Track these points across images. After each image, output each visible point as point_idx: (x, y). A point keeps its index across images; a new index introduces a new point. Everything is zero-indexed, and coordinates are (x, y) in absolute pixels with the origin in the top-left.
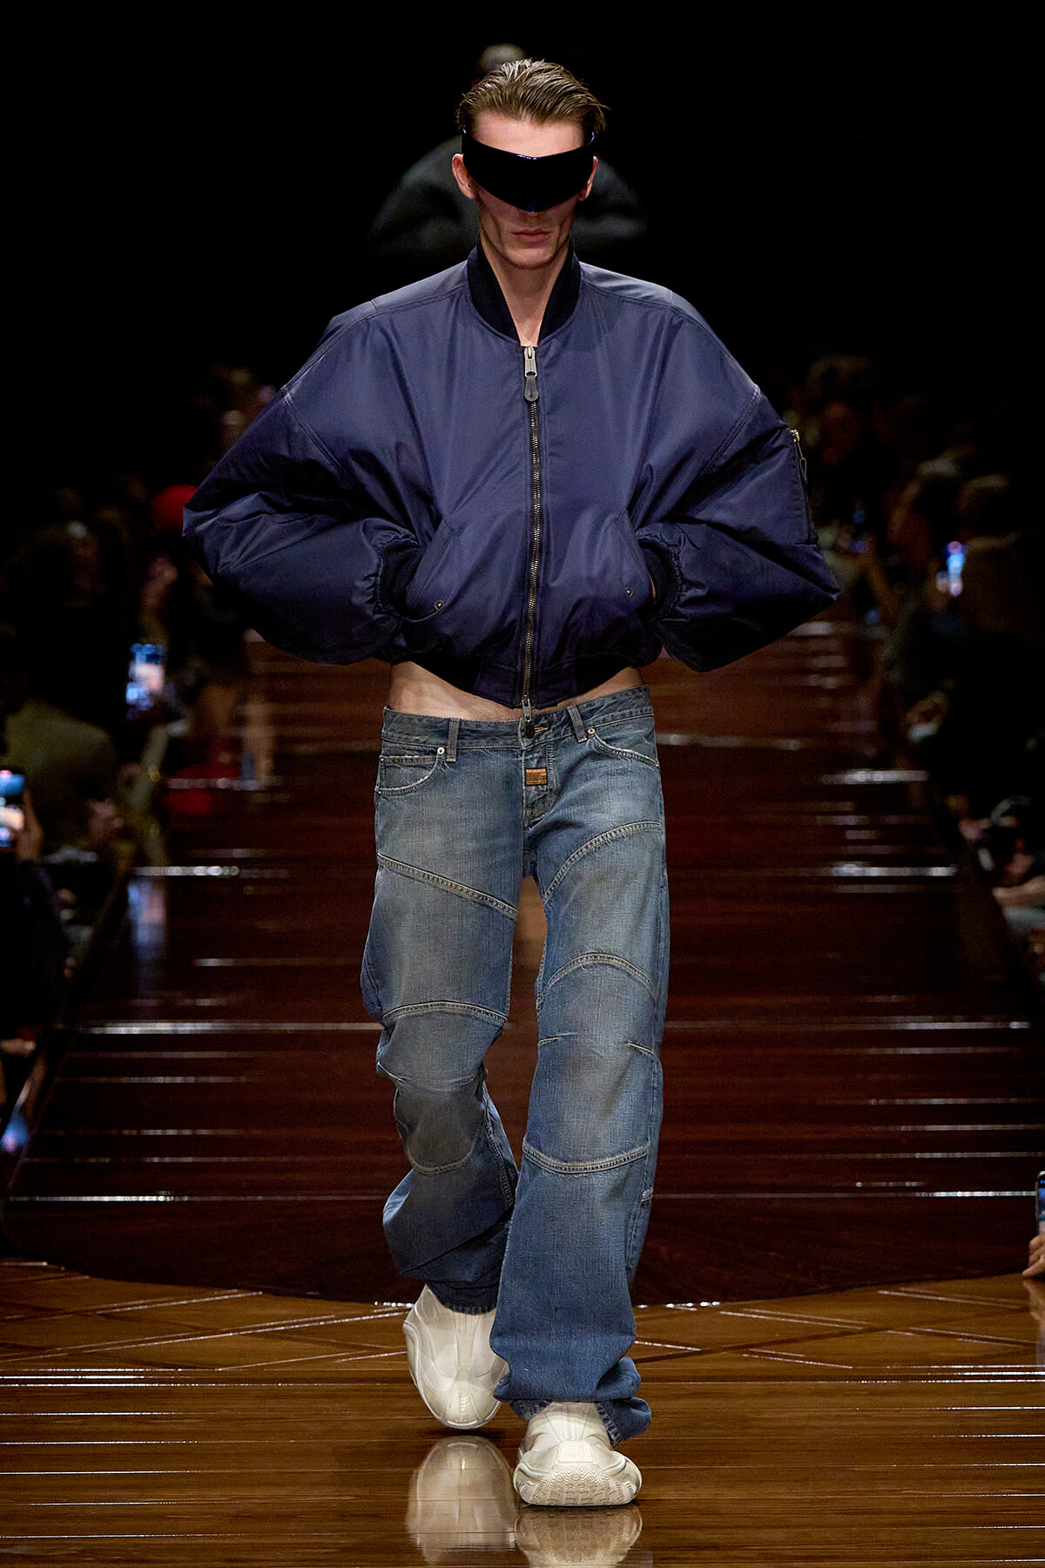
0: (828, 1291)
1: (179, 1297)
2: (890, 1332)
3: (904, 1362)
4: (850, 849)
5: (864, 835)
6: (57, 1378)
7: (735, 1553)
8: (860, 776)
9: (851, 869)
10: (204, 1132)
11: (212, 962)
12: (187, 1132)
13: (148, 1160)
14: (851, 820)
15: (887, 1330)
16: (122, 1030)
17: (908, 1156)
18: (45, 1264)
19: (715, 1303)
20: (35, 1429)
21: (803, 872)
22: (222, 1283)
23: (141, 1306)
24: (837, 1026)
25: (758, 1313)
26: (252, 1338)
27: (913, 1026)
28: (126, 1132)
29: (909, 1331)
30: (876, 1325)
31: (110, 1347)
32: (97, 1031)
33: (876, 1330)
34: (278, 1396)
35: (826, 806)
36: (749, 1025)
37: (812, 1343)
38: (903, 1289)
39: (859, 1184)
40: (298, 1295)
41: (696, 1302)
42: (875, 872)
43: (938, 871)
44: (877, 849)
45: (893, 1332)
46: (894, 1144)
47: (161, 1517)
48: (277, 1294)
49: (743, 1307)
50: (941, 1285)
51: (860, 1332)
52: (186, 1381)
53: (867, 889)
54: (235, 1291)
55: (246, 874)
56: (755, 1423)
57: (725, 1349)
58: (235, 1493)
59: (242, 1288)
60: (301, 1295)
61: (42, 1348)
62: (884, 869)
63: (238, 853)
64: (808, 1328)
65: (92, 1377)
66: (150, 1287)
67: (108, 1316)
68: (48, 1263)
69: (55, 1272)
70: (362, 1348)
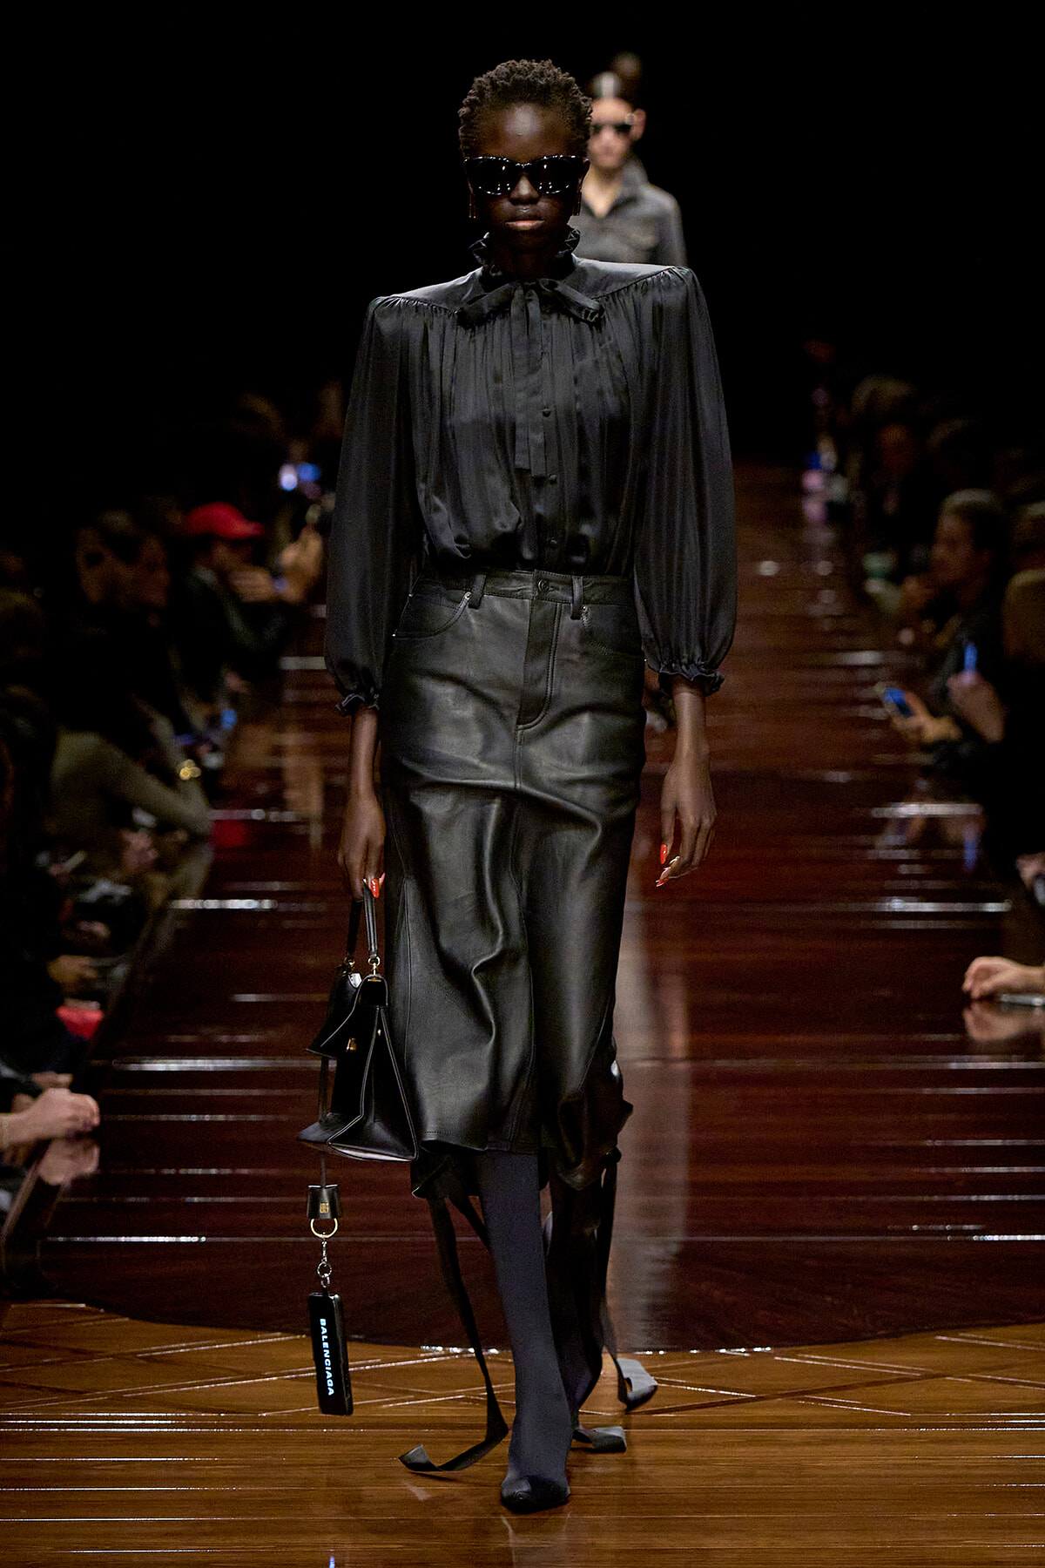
0: (887, 1336)
1: (222, 1339)
2: (948, 1378)
3: (964, 1409)
4: (903, 885)
5: (917, 869)
8: (912, 809)
9: (897, 905)
10: (245, 1171)
11: (251, 998)
12: (227, 1171)
13: (188, 1199)
14: (903, 854)
15: (944, 1376)
16: (160, 1066)
17: (965, 1198)
18: (83, 1305)
19: (768, 1349)
20: (75, 1474)
21: (854, 907)
22: (262, 1324)
23: (183, 1349)
24: (888, 1064)
25: (814, 1358)
26: (294, 1382)
27: (954, 1066)
28: (166, 1171)
29: (969, 1378)
30: (935, 1372)
31: (150, 1391)
32: (134, 1067)
33: (933, 1377)
34: (323, 1442)
36: (800, 1064)
37: (869, 1389)
38: (962, 1334)
39: (915, 1227)
41: (749, 1347)
42: (928, 907)
43: (992, 907)
44: (932, 885)
45: (952, 1379)
46: (949, 1186)
49: (798, 1352)
50: (999, 1330)
51: (917, 1379)
52: (229, 1426)
53: (919, 924)
54: (279, 1334)
55: (283, 907)
56: (811, 1472)
57: (779, 1396)
58: (280, 1541)
59: (285, 1331)
61: (81, 1393)
62: (938, 905)
63: (276, 886)
64: (866, 1374)
65: (130, 1421)
66: (191, 1330)
67: (150, 1359)
68: (87, 1305)
69: (94, 1314)
70: (407, 1392)
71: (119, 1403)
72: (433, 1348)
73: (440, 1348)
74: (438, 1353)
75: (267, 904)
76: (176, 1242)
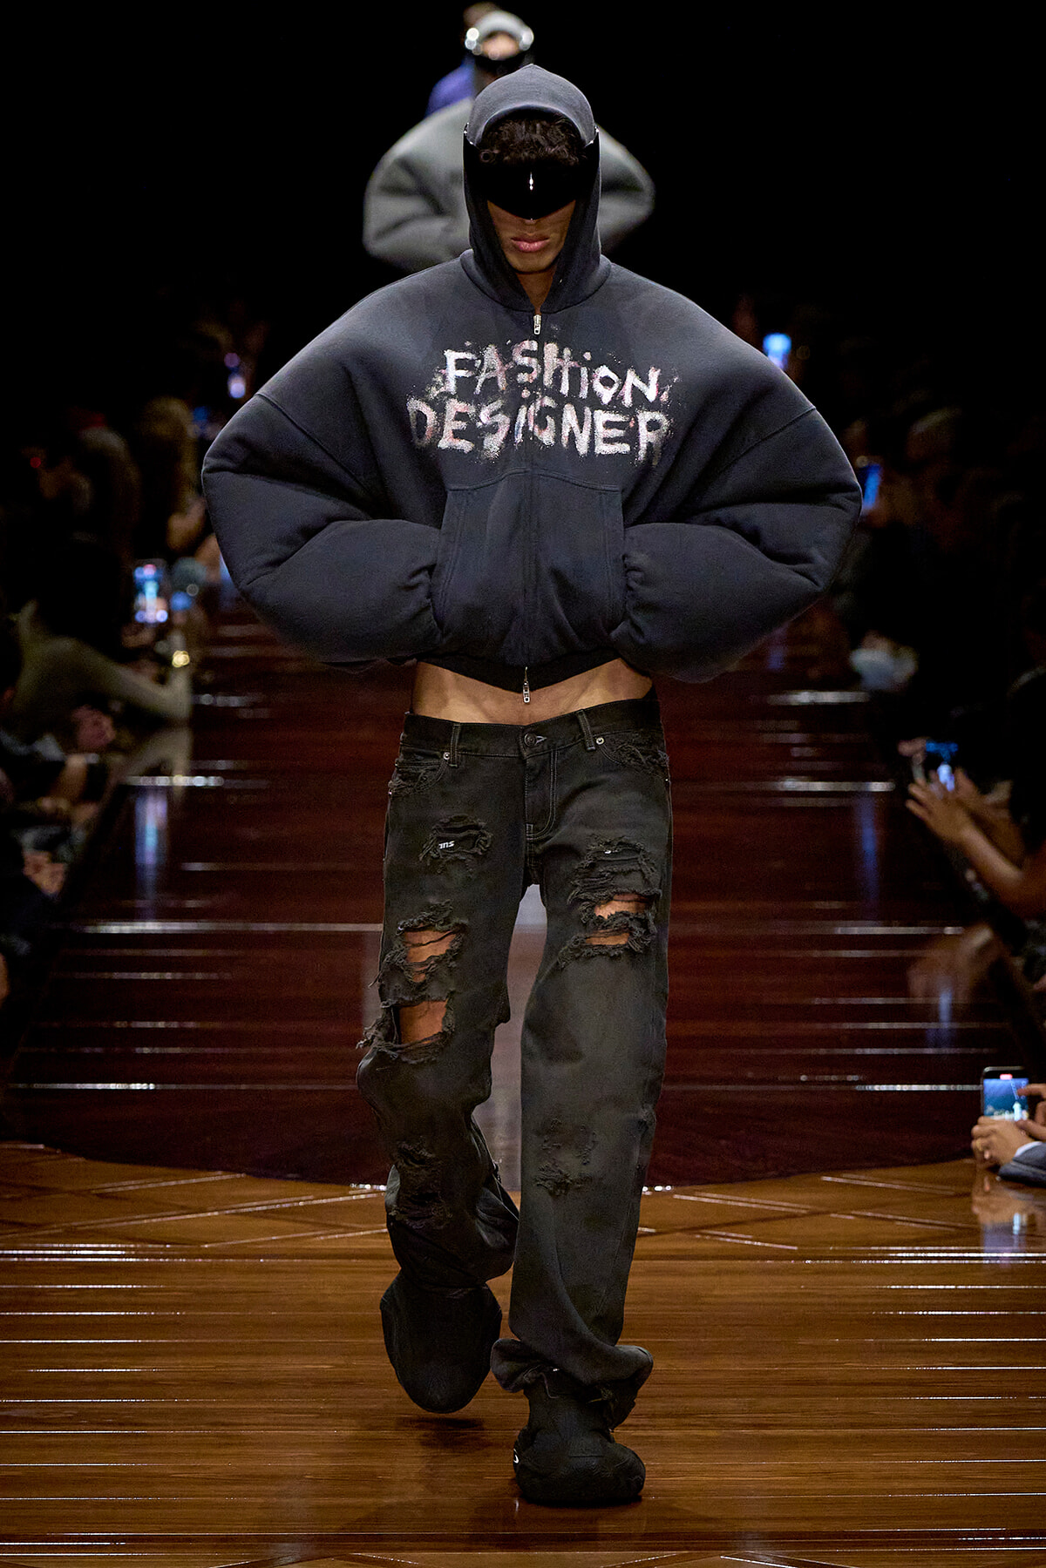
0: (776, 1177)
1: (166, 1178)
2: (833, 1215)
3: (847, 1243)
4: (795, 765)
5: (808, 751)
6: (55, 1252)
7: (686, 1421)
8: (804, 697)
9: (790, 784)
10: (191, 1025)
11: (197, 867)
12: (175, 1025)
13: (138, 1050)
14: (796, 738)
15: (829, 1213)
16: (114, 929)
17: (850, 1051)
18: (41, 1147)
19: (668, 1188)
21: (750, 786)
22: (207, 1165)
23: (131, 1186)
24: (783, 929)
25: (710, 1197)
26: (234, 1217)
27: (839, 931)
28: (118, 1024)
29: (852, 1215)
30: (819, 1209)
31: (105, 1224)
32: (90, 930)
33: (819, 1213)
34: (262, 1270)
35: (772, 723)
36: (699, 929)
37: (763, 1225)
38: (846, 1176)
39: (803, 1078)
40: (279, 1177)
42: (819, 786)
43: (877, 787)
44: (823, 766)
45: (836, 1216)
46: (834, 1040)
47: (153, 1383)
48: (258, 1175)
49: (696, 1190)
50: (882, 1172)
51: (804, 1215)
52: (173, 1257)
53: (811, 802)
54: (220, 1173)
55: (236, 784)
56: (706, 1300)
57: (677, 1231)
58: (219, 1361)
59: (226, 1170)
60: (282, 1177)
61: (39, 1225)
62: (827, 784)
63: (222, 765)
64: (758, 1211)
65: (86, 1252)
66: (140, 1169)
67: (102, 1196)
68: (46, 1146)
69: (50, 1153)
70: (340, 1227)
71: (75, 1235)
72: (361, 1186)
73: (368, 1187)
74: (365, 1191)
75: (212, 781)
76: (127, 1090)
